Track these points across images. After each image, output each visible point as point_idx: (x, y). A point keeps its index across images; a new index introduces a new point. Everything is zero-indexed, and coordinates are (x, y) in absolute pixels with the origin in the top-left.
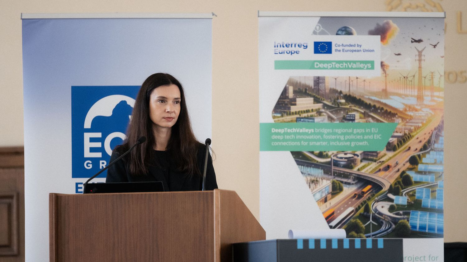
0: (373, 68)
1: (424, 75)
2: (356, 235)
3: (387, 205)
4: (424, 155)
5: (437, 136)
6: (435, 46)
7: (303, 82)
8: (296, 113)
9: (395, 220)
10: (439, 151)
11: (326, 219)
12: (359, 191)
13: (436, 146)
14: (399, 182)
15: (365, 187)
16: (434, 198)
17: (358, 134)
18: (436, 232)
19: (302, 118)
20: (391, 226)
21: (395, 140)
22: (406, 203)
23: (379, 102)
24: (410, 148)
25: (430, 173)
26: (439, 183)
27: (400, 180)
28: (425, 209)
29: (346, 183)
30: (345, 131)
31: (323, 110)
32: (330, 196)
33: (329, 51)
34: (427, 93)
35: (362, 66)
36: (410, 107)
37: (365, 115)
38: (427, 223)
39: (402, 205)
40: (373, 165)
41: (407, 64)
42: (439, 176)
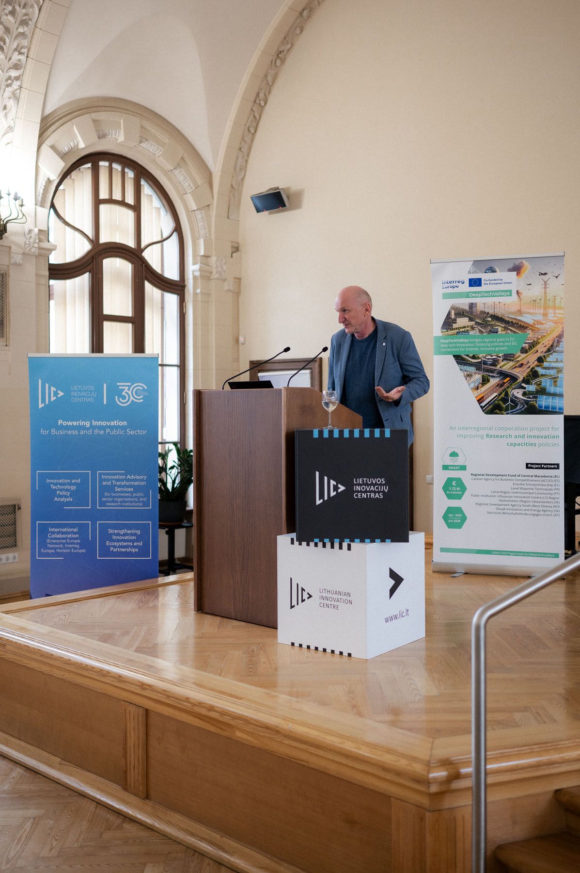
0: (511, 295)
1: (548, 298)
2: (499, 412)
3: (521, 391)
4: (548, 356)
5: (559, 342)
6: (557, 277)
7: (461, 307)
8: (456, 329)
9: (527, 402)
10: (560, 352)
11: (478, 401)
12: (501, 382)
13: (557, 349)
14: (530, 375)
15: (505, 379)
16: (556, 386)
17: (500, 342)
18: (557, 410)
19: (461, 332)
20: (524, 406)
21: (527, 345)
22: (535, 390)
23: (515, 319)
24: (537, 351)
25: (553, 368)
26: (560, 375)
27: (531, 373)
28: (549, 394)
29: (492, 376)
30: (491, 340)
31: (475, 326)
32: (481, 385)
33: (480, 285)
34: (551, 311)
36: (538, 322)
37: (506, 329)
38: (551, 404)
39: (531, 391)
40: (511, 364)
41: (535, 291)
42: (559, 370)
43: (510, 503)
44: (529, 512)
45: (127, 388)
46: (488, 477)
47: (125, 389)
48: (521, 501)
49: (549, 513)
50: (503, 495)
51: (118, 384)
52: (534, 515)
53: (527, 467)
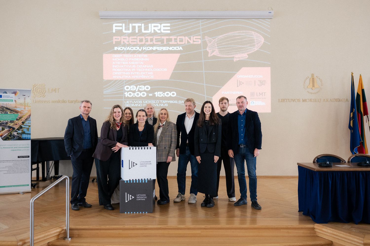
0: (13, 101)
2: (8, 140)
3: (16, 133)
4: (26, 121)
5: (29, 117)
9: (18, 136)
12: (9, 130)
13: (29, 119)
14: (19, 128)
16: (28, 131)
17: (9, 117)
18: (29, 139)
21: (18, 118)
22: (21, 132)
23: (14, 109)
24: (22, 120)
25: (27, 125)
26: (30, 128)
28: (26, 134)
29: (6, 128)
30: (5, 116)
32: (1, 131)
33: (1, 97)
34: (27, 107)
35: (10, 101)
38: (26, 137)
40: (13, 124)
41: (21, 101)
42: (30, 126)
43: (12, 170)
44: (19, 172)
46: (4, 162)
48: (16, 169)
49: (26, 172)
50: (9, 167)
52: (20, 173)
53: (18, 157)
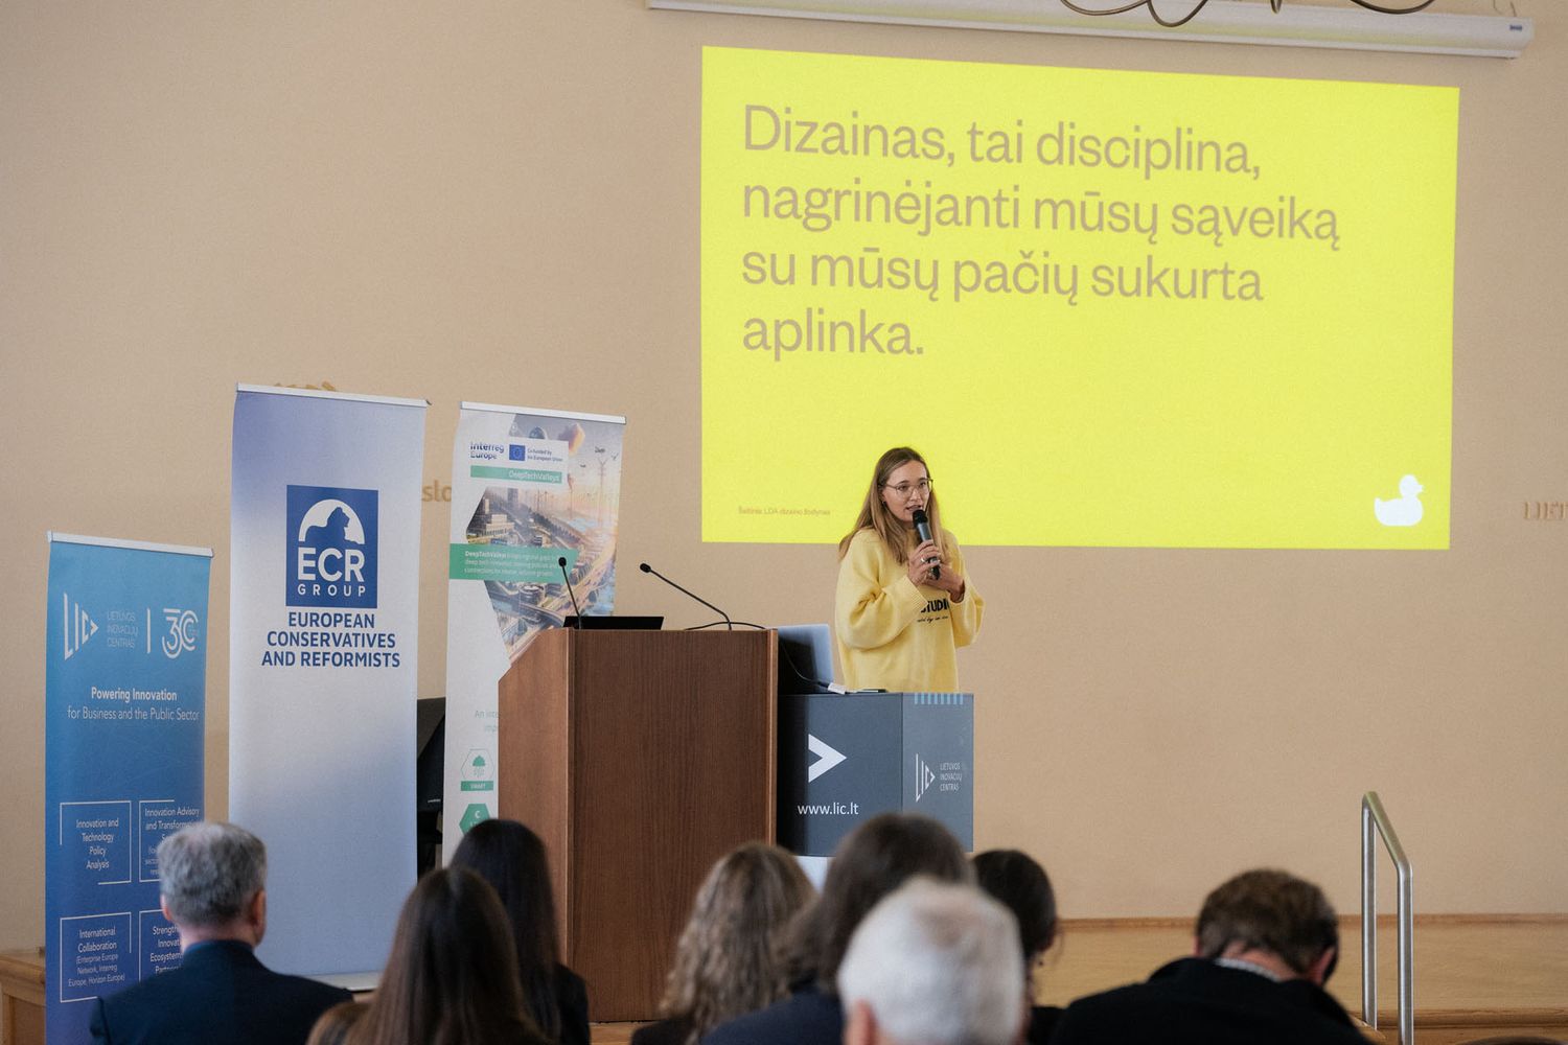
0: (560, 482)
1: (604, 493)
5: (612, 569)
6: (614, 458)
7: (498, 494)
8: (490, 533)
13: (611, 580)
17: (544, 563)
19: (497, 540)
21: (577, 570)
23: (564, 524)
29: (530, 622)
31: (515, 531)
32: (516, 636)
33: (523, 459)
35: (550, 478)
36: (591, 532)
37: (552, 539)
41: (590, 479)
45: (175, 619)
47: (172, 622)
51: (166, 610)
